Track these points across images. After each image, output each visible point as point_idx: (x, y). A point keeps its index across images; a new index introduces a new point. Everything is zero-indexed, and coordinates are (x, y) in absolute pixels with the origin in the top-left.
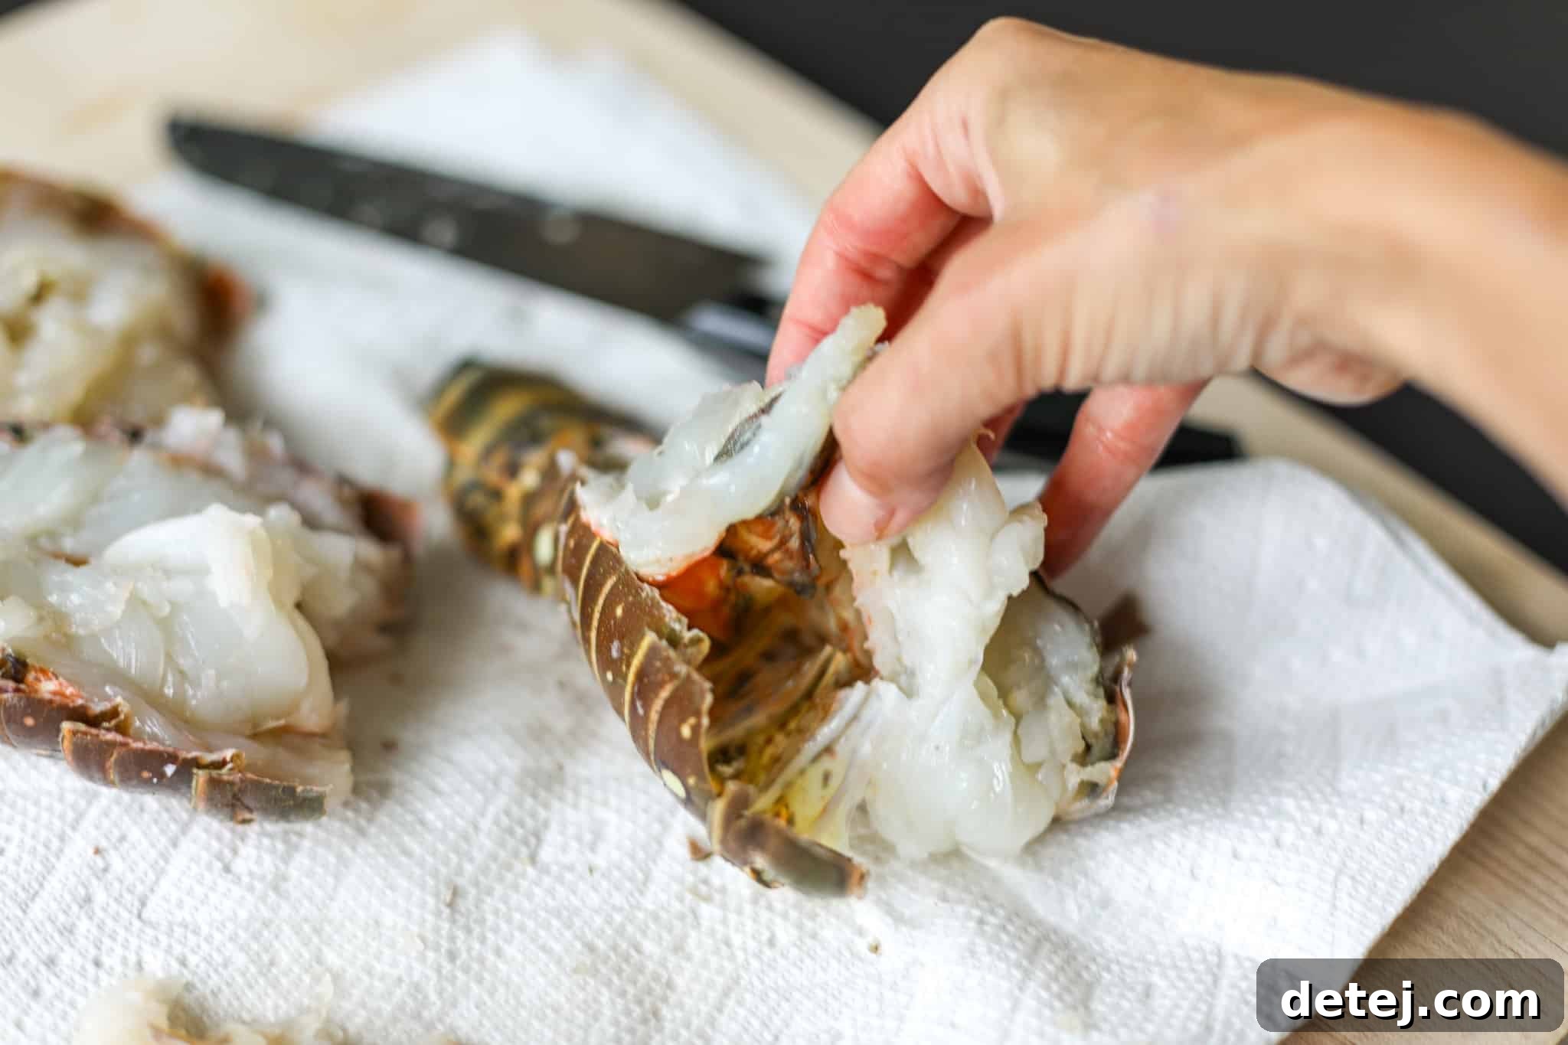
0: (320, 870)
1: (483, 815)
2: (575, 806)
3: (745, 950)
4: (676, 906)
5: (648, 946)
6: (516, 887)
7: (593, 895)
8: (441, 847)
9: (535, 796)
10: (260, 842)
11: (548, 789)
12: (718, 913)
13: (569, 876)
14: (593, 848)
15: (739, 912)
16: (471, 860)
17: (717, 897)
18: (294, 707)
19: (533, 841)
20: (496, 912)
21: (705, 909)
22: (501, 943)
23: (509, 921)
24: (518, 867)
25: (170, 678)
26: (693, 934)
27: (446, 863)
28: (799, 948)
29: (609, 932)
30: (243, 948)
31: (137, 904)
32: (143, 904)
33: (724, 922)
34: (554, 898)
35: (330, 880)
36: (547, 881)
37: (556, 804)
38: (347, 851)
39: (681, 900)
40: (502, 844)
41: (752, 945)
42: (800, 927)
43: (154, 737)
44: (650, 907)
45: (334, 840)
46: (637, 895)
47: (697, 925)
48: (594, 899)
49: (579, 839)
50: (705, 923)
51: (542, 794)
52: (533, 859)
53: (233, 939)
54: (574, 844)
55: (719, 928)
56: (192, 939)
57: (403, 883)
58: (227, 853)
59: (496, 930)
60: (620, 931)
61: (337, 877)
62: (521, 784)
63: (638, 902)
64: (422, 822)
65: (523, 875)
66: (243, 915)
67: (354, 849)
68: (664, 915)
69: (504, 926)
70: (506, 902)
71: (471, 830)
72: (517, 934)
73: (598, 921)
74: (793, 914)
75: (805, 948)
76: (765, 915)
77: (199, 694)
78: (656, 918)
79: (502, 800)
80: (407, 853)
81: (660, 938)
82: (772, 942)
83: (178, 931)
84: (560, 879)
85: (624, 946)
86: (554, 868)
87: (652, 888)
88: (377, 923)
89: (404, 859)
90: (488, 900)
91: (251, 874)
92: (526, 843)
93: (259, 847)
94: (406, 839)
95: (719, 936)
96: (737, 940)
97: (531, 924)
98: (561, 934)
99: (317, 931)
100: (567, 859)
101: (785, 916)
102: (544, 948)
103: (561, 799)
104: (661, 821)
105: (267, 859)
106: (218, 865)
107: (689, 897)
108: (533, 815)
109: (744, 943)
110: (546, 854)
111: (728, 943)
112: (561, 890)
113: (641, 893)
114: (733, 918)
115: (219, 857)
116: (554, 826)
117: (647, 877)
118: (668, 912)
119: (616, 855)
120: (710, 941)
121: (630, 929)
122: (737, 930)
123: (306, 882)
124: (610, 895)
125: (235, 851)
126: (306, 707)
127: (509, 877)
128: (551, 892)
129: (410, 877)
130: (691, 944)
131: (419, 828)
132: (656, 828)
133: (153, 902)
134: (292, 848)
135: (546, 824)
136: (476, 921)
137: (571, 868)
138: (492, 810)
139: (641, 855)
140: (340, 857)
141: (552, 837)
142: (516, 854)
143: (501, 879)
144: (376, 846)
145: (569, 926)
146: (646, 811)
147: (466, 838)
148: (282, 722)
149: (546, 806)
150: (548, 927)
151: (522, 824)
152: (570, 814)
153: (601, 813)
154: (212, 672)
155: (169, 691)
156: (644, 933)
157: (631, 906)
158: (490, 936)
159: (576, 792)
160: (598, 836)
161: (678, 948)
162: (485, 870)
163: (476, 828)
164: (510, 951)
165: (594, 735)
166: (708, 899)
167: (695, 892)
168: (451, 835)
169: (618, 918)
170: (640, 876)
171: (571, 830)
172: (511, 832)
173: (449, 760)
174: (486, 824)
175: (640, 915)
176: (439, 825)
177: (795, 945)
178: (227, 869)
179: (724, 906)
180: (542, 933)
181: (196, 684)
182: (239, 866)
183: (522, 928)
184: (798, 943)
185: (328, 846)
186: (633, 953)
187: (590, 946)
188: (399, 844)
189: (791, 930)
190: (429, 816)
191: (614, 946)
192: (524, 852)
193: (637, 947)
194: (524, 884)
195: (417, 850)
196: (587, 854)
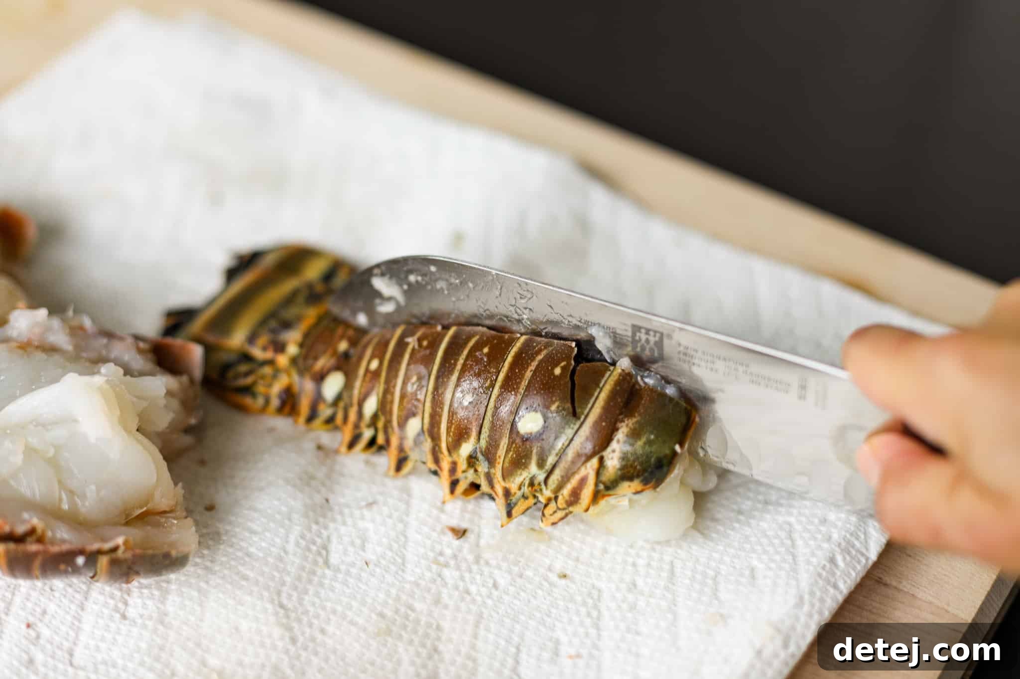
0: (187, 602)
1: (287, 542)
2: (344, 523)
3: (481, 595)
4: (428, 575)
5: (418, 606)
6: (321, 585)
7: (373, 580)
8: (266, 569)
9: (317, 523)
10: (142, 593)
11: (324, 516)
12: (456, 574)
13: (354, 571)
14: (363, 548)
15: (470, 571)
16: (289, 573)
17: (452, 563)
18: (150, 497)
19: (324, 552)
20: (314, 604)
21: (446, 572)
22: (323, 625)
23: (324, 608)
24: (319, 572)
25: (64, 496)
26: (445, 591)
27: (273, 578)
28: (515, 586)
29: (390, 602)
30: (150, 669)
31: (67, 656)
32: (71, 655)
33: (462, 578)
34: (348, 587)
35: (198, 608)
36: (340, 576)
37: (332, 525)
38: (203, 585)
39: (429, 569)
40: (305, 558)
41: (484, 591)
42: (510, 572)
43: (63, 541)
44: (413, 579)
45: (193, 581)
46: (400, 572)
47: (445, 585)
48: (374, 582)
49: (352, 544)
50: (450, 582)
51: (321, 520)
52: (327, 563)
53: (142, 664)
54: (351, 549)
55: (461, 584)
56: (113, 672)
57: (248, 598)
58: (121, 606)
59: (317, 616)
60: (398, 599)
61: (201, 605)
62: (306, 516)
63: (403, 578)
64: (249, 555)
65: (324, 576)
66: (144, 646)
67: (207, 582)
68: (423, 583)
69: (322, 613)
70: (319, 597)
71: (282, 554)
72: (331, 617)
73: (382, 596)
74: (504, 565)
75: (517, 585)
76: (486, 570)
77: (87, 504)
78: (418, 585)
79: (297, 530)
80: (245, 578)
81: (424, 598)
82: (495, 586)
83: (102, 668)
84: (348, 573)
86: (343, 567)
87: (409, 566)
88: (237, 630)
89: (244, 583)
90: (306, 598)
91: (141, 616)
92: (319, 554)
93: (141, 596)
94: (241, 568)
95: (461, 588)
96: (473, 589)
97: (339, 608)
98: (361, 611)
99: (198, 645)
100: (349, 559)
101: (499, 568)
102: (353, 623)
103: (334, 520)
104: (401, 521)
105: (149, 603)
106: (118, 616)
107: (434, 567)
108: (320, 535)
109: (479, 591)
110: (334, 559)
111: (468, 592)
112: (351, 581)
113: (403, 571)
114: (467, 576)
115: (116, 610)
116: (334, 540)
117: (403, 558)
118: (424, 580)
119: (379, 550)
120: (457, 593)
121: (404, 597)
122: (472, 583)
123: (181, 613)
124: (384, 577)
125: (126, 604)
126: (157, 495)
127: (316, 579)
128: (345, 583)
129: (251, 593)
130: (445, 597)
131: (247, 559)
132: (400, 526)
133: (78, 652)
134: (165, 593)
135: (329, 538)
136: (302, 613)
137: (353, 565)
138: (292, 538)
139: (395, 546)
140: (199, 590)
141: (335, 548)
142: (315, 563)
143: (310, 581)
144: (223, 578)
145: (363, 603)
146: (390, 517)
147: (281, 559)
148: (145, 509)
149: (326, 528)
150: (350, 608)
151: (314, 543)
152: (343, 530)
153: (361, 524)
154: (93, 487)
155: (65, 507)
156: (413, 597)
157: (400, 582)
158: (315, 621)
159: (341, 513)
160: (364, 540)
161: (437, 601)
162: (299, 578)
163: (286, 552)
164: (330, 629)
165: (342, 475)
166: (446, 565)
168: (271, 560)
169: (394, 591)
170: (400, 561)
171: (346, 539)
172: (309, 550)
173: (255, 510)
174: (291, 547)
175: (407, 586)
176: (261, 555)
177: (511, 585)
178: (124, 617)
179: (458, 568)
180: (349, 613)
181: (83, 497)
182: (131, 612)
183: (334, 612)
184: (513, 583)
185: (190, 586)
186: (409, 612)
187: (382, 615)
188: (238, 573)
189: (506, 575)
190: (252, 550)
191: (397, 611)
192: (320, 560)
193: (411, 608)
194: (327, 582)
195: (251, 574)
196: (361, 553)
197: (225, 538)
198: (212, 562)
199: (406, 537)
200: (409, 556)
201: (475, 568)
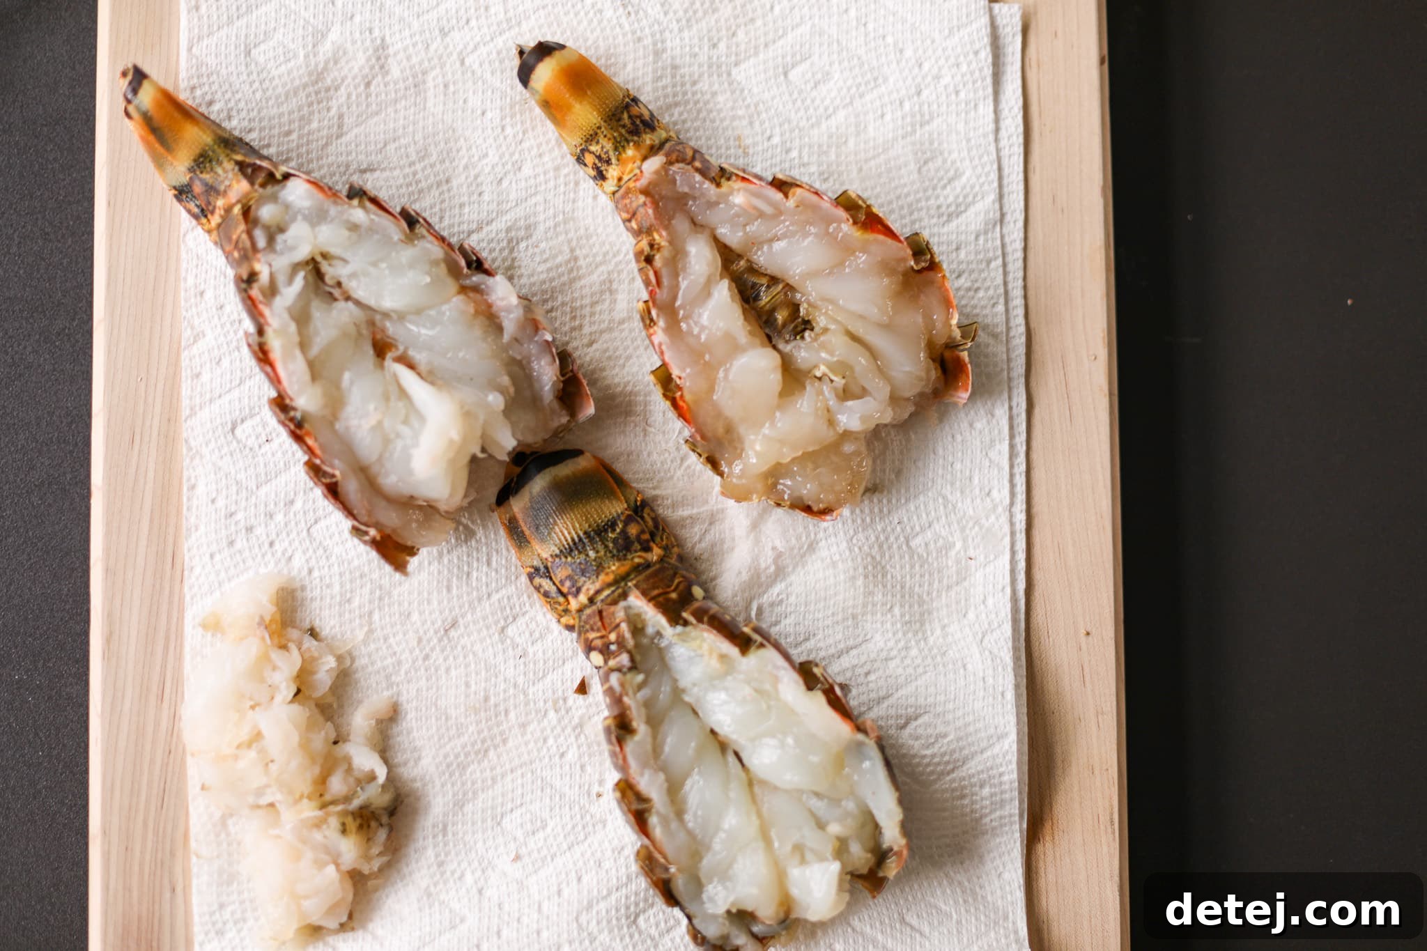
1: (497, 591)
3: (548, 750)
4: (540, 704)
5: (512, 715)
6: (482, 640)
7: (511, 670)
8: (465, 596)
12: (554, 722)
13: (510, 651)
16: (473, 613)
19: (510, 620)
20: (464, 647)
21: (551, 715)
22: (453, 666)
23: (466, 656)
24: (492, 630)
26: (535, 724)
27: (461, 607)
28: (571, 767)
29: (501, 696)
30: (342, 585)
31: (313, 521)
32: (316, 522)
33: (553, 729)
34: (494, 659)
36: (499, 646)
39: (546, 702)
40: (494, 614)
41: (553, 750)
42: (580, 757)
44: (530, 695)
46: (530, 684)
47: (541, 721)
48: (510, 672)
49: (532, 633)
50: (545, 723)
52: (502, 630)
53: (341, 575)
54: (527, 634)
55: (548, 731)
56: (323, 562)
57: (435, 602)
59: (455, 657)
60: (507, 698)
63: (527, 688)
64: (468, 574)
65: (491, 636)
66: (356, 563)
67: (430, 564)
68: (531, 704)
69: (460, 658)
70: (471, 645)
72: (463, 667)
73: (502, 687)
74: (585, 748)
75: (573, 770)
76: (573, 739)
78: (527, 703)
80: (449, 589)
81: (520, 715)
82: (562, 755)
83: (321, 551)
84: (505, 650)
85: (502, 708)
86: (507, 642)
87: (540, 685)
88: (409, 614)
89: (445, 591)
90: (465, 639)
92: (505, 620)
94: (454, 579)
95: (545, 734)
96: (549, 742)
98: (480, 682)
99: (381, 599)
100: (518, 640)
102: (467, 685)
107: (550, 703)
108: (522, 605)
110: (510, 631)
111: (545, 740)
112: (500, 657)
114: (558, 730)
117: (544, 676)
118: (535, 704)
120: (539, 734)
122: (554, 737)
127: (484, 633)
128: (495, 654)
130: (530, 728)
131: (464, 577)
132: (569, 653)
133: (322, 524)
136: (451, 646)
139: (550, 663)
141: (519, 624)
142: (496, 623)
143: (479, 631)
144: (439, 572)
145: (487, 679)
147: (480, 600)
150: (478, 673)
151: (511, 608)
156: (515, 707)
157: (522, 689)
158: (451, 658)
161: (523, 726)
162: (475, 622)
163: (489, 595)
164: (453, 673)
167: (555, 702)
168: (474, 594)
169: (511, 691)
170: (541, 675)
172: (503, 609)
174: (495, 597)
175: (522, 697)
176: (474, 584)
180: (473, 675)
183: (467, 666)
186: (503, 713)
187: (486, 699)
188: (449, 580)
189: (576, 755)
190: (475, 574)
191: (496, 706)
192: (502, 623)
193: (507, 712)
194: (489, 641)
195: (454, 591)
196: (529, 644)
197: (473, 543)
198: (448, 552)
199: (564, 663)
200: (549, 677)
201: (569, 730)
